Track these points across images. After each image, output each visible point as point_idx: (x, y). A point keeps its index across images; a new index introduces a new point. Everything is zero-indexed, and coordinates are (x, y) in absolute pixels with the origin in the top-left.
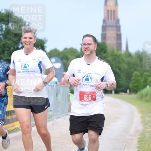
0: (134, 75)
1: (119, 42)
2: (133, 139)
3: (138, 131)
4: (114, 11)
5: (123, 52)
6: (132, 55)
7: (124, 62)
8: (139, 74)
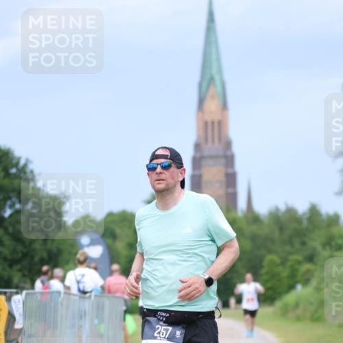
0: (265, 263)
1: (230, 190)
4: (220, 123)
5: (240, 215)
8: (279, 261)
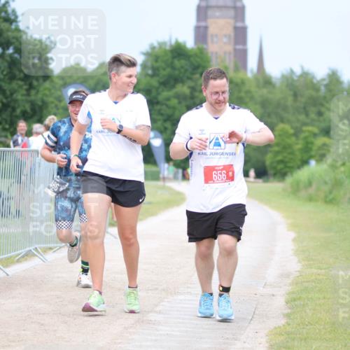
0: (276, 133)
1: (239, 47)
2: (273, 295)
3: (288, 276)
5: (249, 75)
6: (274, 80)
7: (252, 98)
8: (292, 131)
